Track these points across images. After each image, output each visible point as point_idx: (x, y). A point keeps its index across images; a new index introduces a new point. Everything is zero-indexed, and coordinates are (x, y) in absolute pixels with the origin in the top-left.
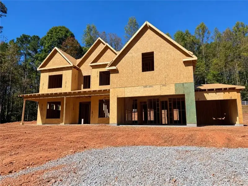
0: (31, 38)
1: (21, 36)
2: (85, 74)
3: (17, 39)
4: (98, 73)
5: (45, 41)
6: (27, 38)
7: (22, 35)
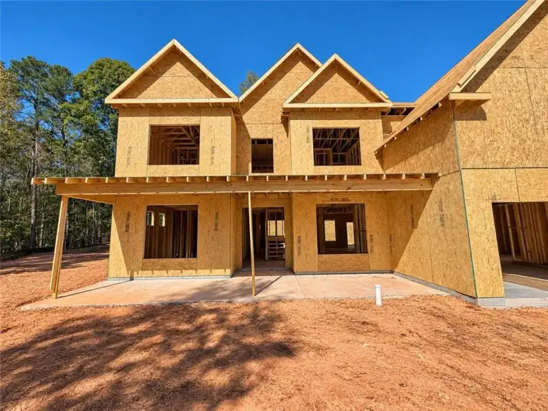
0: (51, 69)
1: (23, 59)
2: (256, 133)
3: (14, 63)
4: (308, 131)
5: (85, 82)
6: (39, 66)
7: (26, 58)
